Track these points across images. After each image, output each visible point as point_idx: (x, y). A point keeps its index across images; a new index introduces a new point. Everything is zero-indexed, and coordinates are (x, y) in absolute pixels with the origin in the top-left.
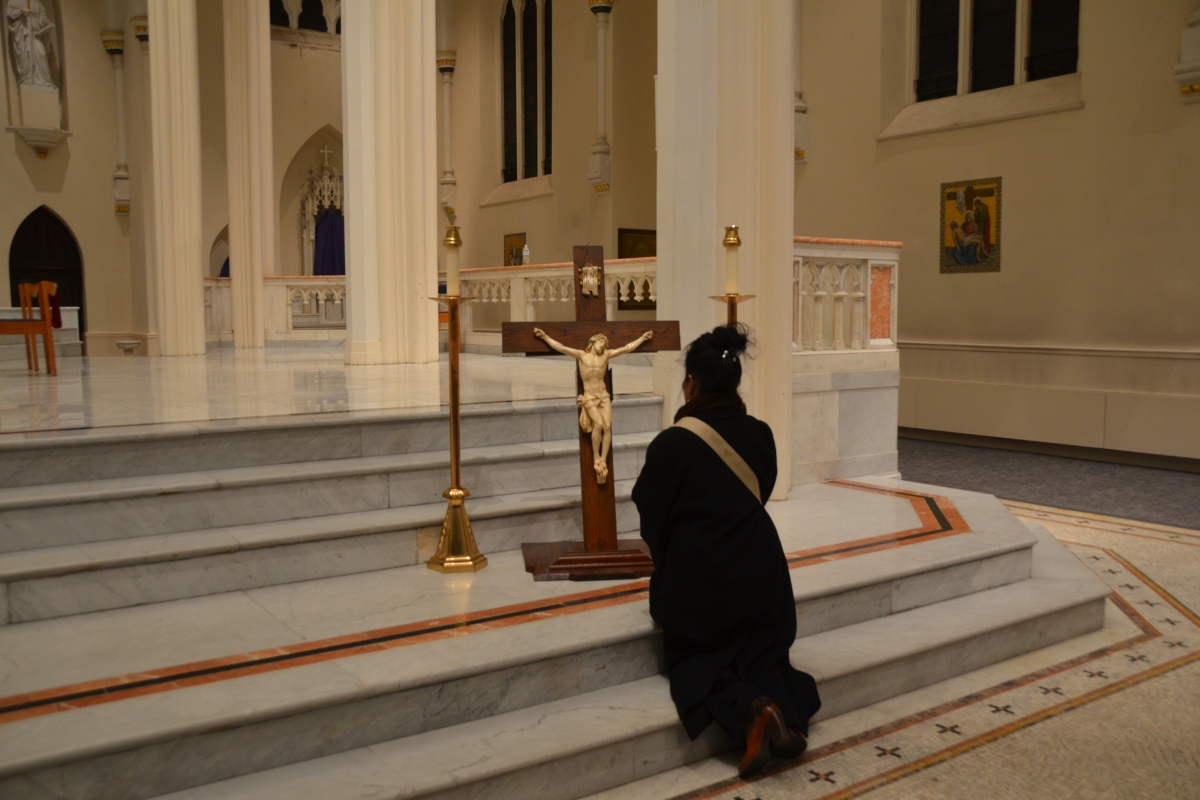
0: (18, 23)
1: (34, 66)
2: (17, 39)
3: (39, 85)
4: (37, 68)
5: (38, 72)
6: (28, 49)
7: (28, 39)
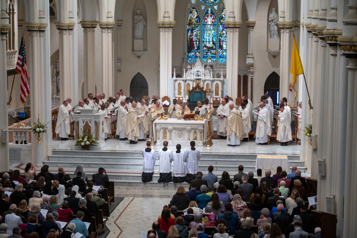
0: (271, 22)
1: (274, 33)
2: (271, 26)
3: (275, 38)
4: (275, 33)
5: (275, 34)
6: (273, 29)
7: (273, 26)
